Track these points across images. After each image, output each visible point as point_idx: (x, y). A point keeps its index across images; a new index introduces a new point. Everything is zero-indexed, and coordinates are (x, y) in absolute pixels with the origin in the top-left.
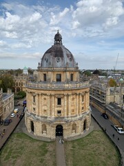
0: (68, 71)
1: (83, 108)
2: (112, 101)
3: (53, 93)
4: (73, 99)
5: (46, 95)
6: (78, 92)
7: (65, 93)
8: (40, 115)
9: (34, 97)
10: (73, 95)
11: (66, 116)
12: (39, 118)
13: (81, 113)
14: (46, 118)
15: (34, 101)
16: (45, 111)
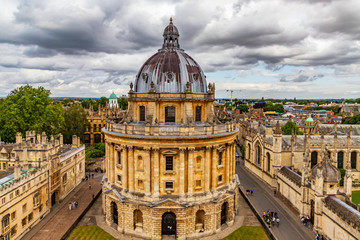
0: (189, 101)
1: (220, 178)
2: (287, 165)
3: (156, 146)
4: (199, 159)
5: (141, 149)
6: (209, 144)
7: (182, 146)
8: (131, 189)
9: (119, 153)
10: (198, 149)
11: (182, 193)
12: (129, 196)
13: (215, 189)
14: (142, 195)
15: (119, 162)
16: (140, 182)
